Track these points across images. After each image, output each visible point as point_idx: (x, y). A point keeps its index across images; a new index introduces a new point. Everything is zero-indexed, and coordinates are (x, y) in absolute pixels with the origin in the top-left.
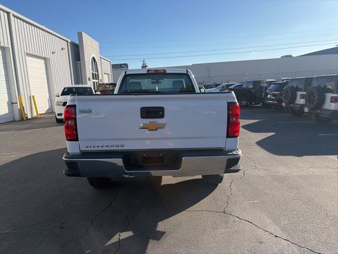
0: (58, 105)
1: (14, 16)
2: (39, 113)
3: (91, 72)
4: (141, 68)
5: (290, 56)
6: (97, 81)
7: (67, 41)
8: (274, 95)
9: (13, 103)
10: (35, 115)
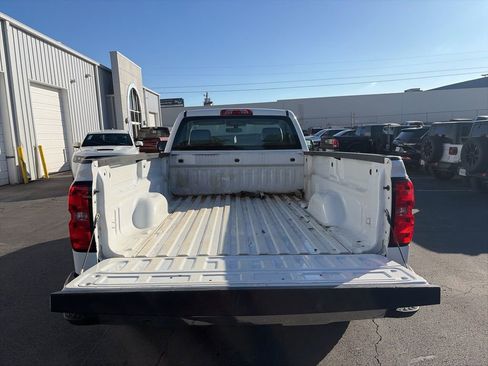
0: (77, 161)
1: (11, 25)
2: (48, 172)
3: (130, 110)
4: (202, 105)
5: (418, 90)
6: (138, 123)
7: (94, 65)
8: (405, 148)
9: (7, 157)
10: (42, 174)
